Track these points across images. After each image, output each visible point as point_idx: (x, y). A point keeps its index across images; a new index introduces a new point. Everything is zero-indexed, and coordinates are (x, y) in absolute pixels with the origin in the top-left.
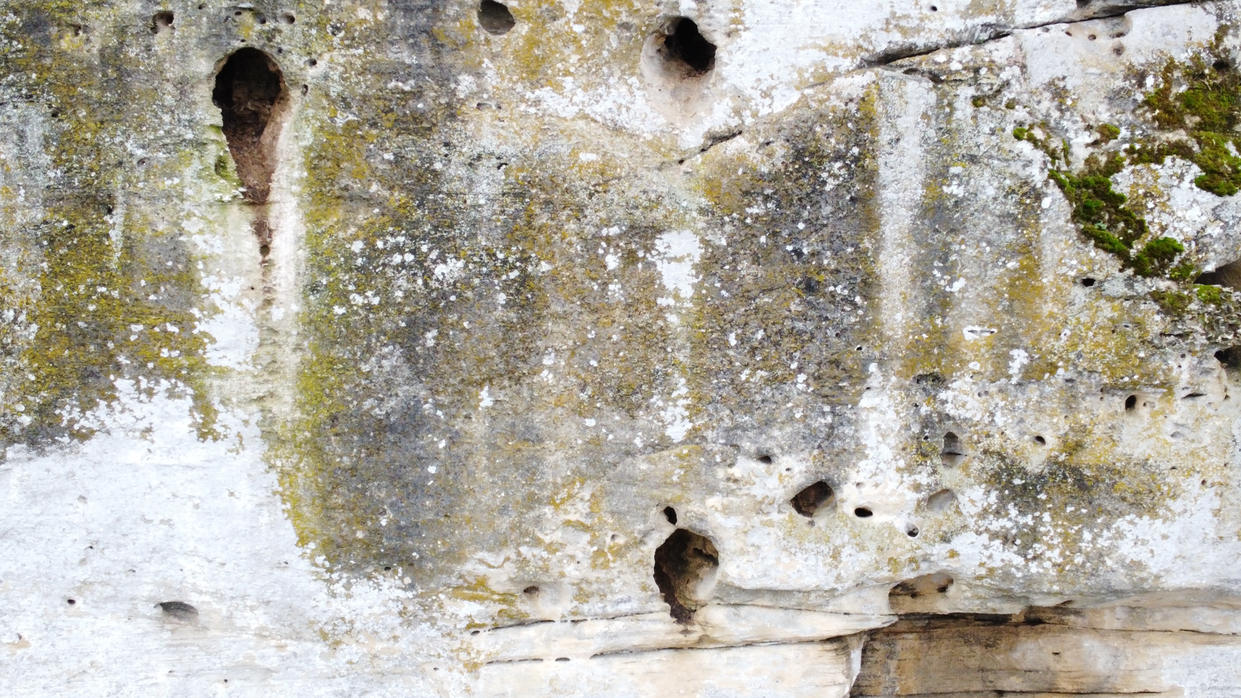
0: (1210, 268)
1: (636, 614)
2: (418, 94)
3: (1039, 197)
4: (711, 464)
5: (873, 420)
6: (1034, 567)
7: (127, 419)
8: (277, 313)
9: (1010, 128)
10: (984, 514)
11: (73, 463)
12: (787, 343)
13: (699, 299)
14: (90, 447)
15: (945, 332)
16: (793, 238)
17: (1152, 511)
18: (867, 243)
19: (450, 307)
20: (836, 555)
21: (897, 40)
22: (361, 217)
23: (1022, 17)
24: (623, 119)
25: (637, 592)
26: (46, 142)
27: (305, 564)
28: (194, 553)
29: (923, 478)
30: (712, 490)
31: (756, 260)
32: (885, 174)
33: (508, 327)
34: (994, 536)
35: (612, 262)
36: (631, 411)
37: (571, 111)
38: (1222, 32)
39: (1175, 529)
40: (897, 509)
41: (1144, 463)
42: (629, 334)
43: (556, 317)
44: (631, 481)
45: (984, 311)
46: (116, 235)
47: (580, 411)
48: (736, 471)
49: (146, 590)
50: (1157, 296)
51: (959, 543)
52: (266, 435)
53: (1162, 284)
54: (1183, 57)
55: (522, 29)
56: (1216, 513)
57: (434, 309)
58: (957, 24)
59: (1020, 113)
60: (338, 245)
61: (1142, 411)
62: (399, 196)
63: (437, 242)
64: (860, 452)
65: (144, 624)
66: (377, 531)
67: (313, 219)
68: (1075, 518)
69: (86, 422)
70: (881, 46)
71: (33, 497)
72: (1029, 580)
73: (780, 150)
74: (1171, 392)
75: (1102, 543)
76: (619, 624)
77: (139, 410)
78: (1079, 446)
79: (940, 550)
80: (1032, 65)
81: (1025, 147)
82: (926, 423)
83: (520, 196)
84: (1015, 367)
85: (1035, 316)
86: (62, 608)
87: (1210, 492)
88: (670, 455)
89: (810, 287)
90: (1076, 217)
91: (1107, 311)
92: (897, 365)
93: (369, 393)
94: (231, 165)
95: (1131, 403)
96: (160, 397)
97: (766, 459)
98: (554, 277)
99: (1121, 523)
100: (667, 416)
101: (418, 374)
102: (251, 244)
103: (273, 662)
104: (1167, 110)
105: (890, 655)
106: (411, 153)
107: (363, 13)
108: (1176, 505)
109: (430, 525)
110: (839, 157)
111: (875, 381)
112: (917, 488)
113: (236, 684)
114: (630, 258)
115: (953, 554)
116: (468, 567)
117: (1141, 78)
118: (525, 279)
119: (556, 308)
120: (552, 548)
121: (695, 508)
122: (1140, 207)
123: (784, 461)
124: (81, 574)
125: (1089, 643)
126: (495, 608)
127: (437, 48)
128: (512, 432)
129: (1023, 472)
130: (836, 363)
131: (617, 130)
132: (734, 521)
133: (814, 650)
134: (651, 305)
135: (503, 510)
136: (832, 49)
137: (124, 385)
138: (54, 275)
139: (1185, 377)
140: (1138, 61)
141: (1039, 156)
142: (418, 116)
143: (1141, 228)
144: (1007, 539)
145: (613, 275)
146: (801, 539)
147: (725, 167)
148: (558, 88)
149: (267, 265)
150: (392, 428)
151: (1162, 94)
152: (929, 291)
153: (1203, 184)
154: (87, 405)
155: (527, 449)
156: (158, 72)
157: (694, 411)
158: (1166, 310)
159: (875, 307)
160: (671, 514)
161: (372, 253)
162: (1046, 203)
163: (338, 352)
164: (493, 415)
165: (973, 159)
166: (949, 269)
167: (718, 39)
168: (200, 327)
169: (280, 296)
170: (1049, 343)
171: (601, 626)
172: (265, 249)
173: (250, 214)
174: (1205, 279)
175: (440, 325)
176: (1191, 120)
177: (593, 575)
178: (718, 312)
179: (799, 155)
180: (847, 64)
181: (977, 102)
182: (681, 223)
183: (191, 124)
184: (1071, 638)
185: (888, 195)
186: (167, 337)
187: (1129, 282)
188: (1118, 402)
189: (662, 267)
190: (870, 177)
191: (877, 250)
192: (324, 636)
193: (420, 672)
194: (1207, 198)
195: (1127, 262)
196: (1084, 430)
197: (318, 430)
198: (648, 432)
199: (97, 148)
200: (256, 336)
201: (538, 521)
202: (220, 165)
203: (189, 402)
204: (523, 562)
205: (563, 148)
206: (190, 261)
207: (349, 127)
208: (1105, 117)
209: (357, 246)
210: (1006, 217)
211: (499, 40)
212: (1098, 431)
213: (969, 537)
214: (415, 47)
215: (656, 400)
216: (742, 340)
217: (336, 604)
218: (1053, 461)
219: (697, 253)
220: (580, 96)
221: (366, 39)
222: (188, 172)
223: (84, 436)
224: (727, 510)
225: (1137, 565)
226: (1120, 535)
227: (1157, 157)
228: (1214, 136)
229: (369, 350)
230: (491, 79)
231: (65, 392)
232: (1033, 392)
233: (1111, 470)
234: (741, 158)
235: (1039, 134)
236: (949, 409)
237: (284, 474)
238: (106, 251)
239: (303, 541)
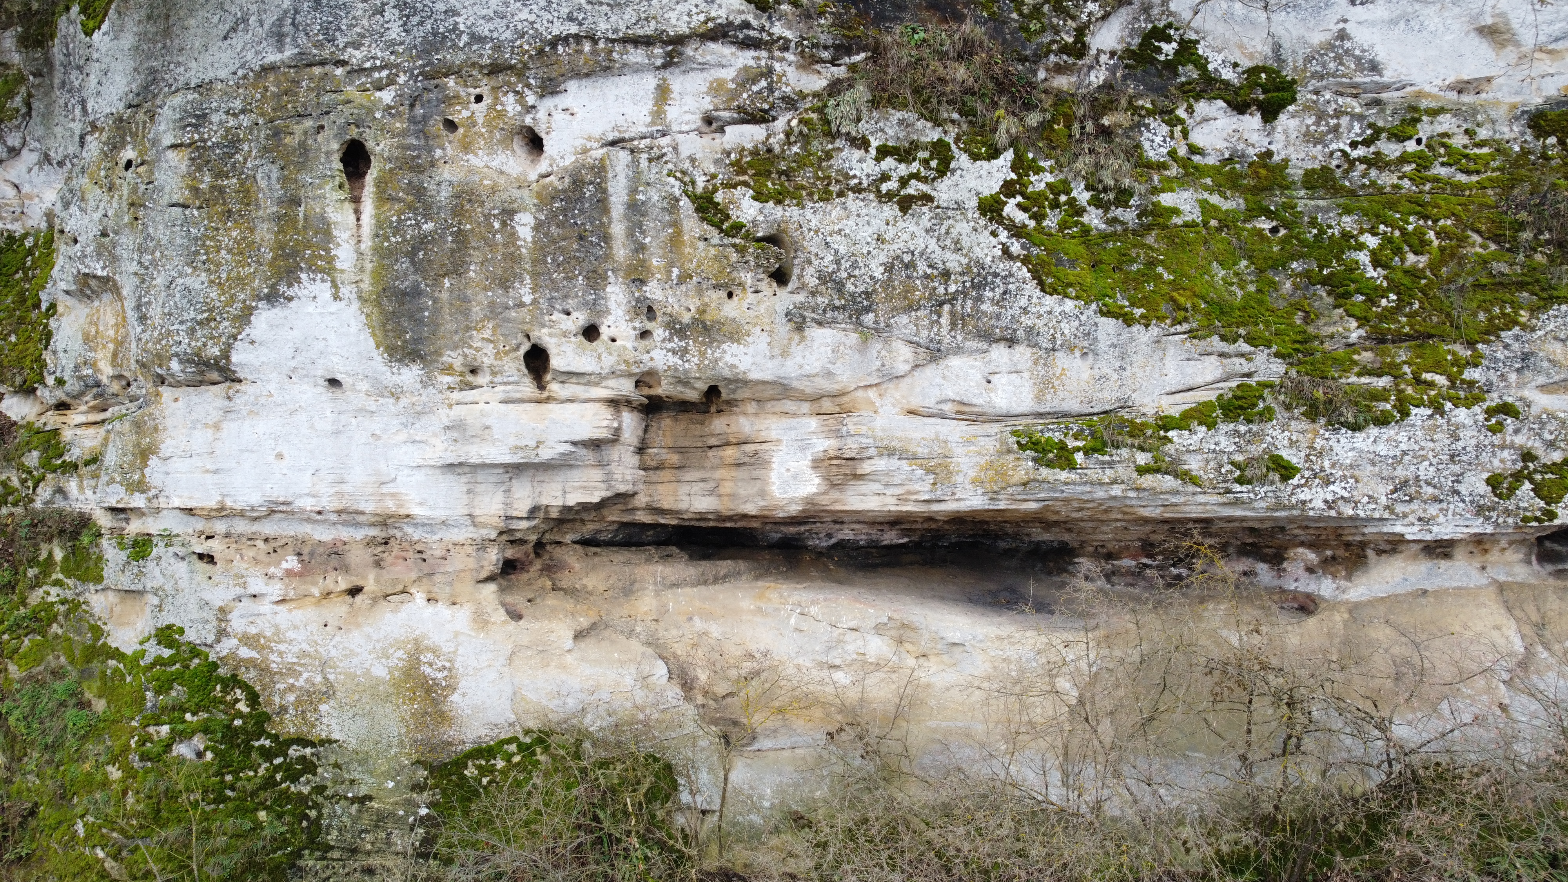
0: (760, 234)
1: (516, 383)
2: (419, 157)
3: (678, 200)
4: (542, 314)
5: (613, 298)
6: (687, 365)
7: (306, 292)
8: (363, 246)
9: (665, 172)
10: (664, 341)
11: (287, 312)
12: (573, 262)
13: (534, 242)
14: (292, 304)
15: (644, 261)
16: (573, 217)
17: (738, 341)
18: (605, 220)
19: (429, 242)
20: (599, 357)
21: (617, 135)
22: (396, 207)
23: (675, 128)
24: (504, 168)
25: (515, 372)
26: (278, 179)
27: (379, 358)
28: (335, 354)
29: (637, 324)
30: (543, 326)
31: (558, 226)
32: (611, 190)
33: (453, 251)
34: (669, 350)
35: (497, 225)
36: (506, 289)
37: (482, 164)
38: (768, 136)
39: (750, 350)
40: (626, 338)
41: (734, 320)
42: (505, 257)
43: (475, 248)
44: (508, 320)
45: (661, 252)
46: (301, 215)
47: (486, 289)
48: (553, 318)
49: (320, 372)
50: (734, 246)
51: (653, 354)
52: (360, 298)
53: (737, 241)
54: (749, 146)
55: (461, 130)
56: (769, 344)
57: (422, 243)
58: (644, 130)
59: (670, 166)
60: (387, 218)
61: (735, 298)
62: (410, 198)
63: (424, 216)
64: (608, 312)
65: (321, 389)
66: (405, 341)
67: (377, 208)
68: (703, 343)
69: (290, 293)
70: (610, 137)
71: (271, 326)
72: (686, 372)
73: (567, 180)
74: (744, 289)
75: (716, 355)
76: (509, 387)
77: (311, 288)
78: (704, 311)
79: (646, 357)
80: (681, 148)
81: (672, 180)
82: (638, 300)
83: (458, 197)
84: (674, 276)
85: (682, 254)
86: (287, 380)
87: (765, 334)
88: (525, 309)
89: (581, 238)
90: (697, 210)
91: (713, 251)
92: (622, 274)
93: (397, 278)
94: (347, 186)
95: (730, 295)
96: (318, 282)
97: (568, 314)
98: (472, 231)
99: (725, 346)
100: (522, 292)
101: (417, 271)
102: (352, 218)
103: (373, 408)
104: (741, 167)
105: (659, 428)
106: (415, 180)
107: (398, 125)
108: (750, 339)
109: (426, 338)
110: (591, 183)
111: (612, 279)
112: (635, 329)
113: (360, 419)
114: (504, 224)
115: (652, 359)
116: (445, 359)
117: (728, 154)
118: (460, 231)
119: (474, 244)
120: (478, 350)
121: (536, 333)
122: (728, 208)
123: (575, 314)
124: (293, 364)
125: (742, 420)
126: (459, 379)
127: (427, 138)
128: (459, 298)
129: (680, 323)
130: (595, 272)
131: (502, 173)
132: (554, 340)
133: (598, 405)
134: (514, 244)
135: (456, 332)
136: (589, 139)
137: (303, 276)
138: (279, 232)
139: (749, 282)
140: (728, 147)
141: (678, 183)
142: (419, 166)
143: (728, 217)
144: (674, 352)
145: (497, 231)
146: (584, 349)
147: (545, 187)
148: (476, 155)
149: (359, 226)
150: (408, 294)
151: (738, 161)
152: (635, 242)
153: (755, 198)
154: (290, 285)
155: (465, 305)
156: (319, 150)
157: (534, 290)
158: (737, 251)
159: (611, 248)
160: (528, 337)
161: (400, 221)
162: (681, 203)
163: (386, 262)
164: (451, 290)
165: (648, 184)
166: (643, 232)
167: (543, 135)
168: (333, 252)
169: (364, 239)
170: (687, 265)
171: (502, 388)
172: (358, 219)
173: (353, 205)
174: (759, 240)
175: (425, 249)
176: (751, 172)
177: (495, 363)
178: (542, 248)
179: (574, 182)
180: (596, 145)
181: (650, 160)
182: (525, 210)
183: (331, 169)
184: (734, 417)
185: (613, 199)
186: (320, 257)
187: (721, 239)
188: (723, 294)
189: (518, 228)
190: (604, 191)
191: (610, 223)
192: (393, 395)
193: (432, 412)
194: (757, 204)
195: (721, 231)
196: (707, 305)
197: (379, 295)
198: (514, 299)
199: (296, 181)
200: (355, 256)
201: (471, 337)
202: (341, 186)
203: (329, 284)
204: (465, 356)
205: (477, 178)
206: (329, 225)
207: (391, 170)
208: (712, 170)
209: (394, 218)
210: (663, 209)
211: (451, 136)
212: (713, 305)
213: (658, 351)
214: (417, 138)
215: (517, 285)
216: (553, 260)
217: (394, 377)
218: (693, 318)
219: (532, 222)
220: (485, 158)
221: (398, 135)
222: (327, 188)
223: (290, 299)
224: (550, 335)
225: (733, 366)
226: (724, 352)
227: (735, 186)
228: (762, 180)
229: (397, 260)
230: (449, 151)
231: (281, 279)
232: (683, 288)
233: (719, 323)
234: (551, 183)
235: (678, 175)
236: (648, 295)
237: (368, 316)
238: (297, 221)
239: (378, 347)
